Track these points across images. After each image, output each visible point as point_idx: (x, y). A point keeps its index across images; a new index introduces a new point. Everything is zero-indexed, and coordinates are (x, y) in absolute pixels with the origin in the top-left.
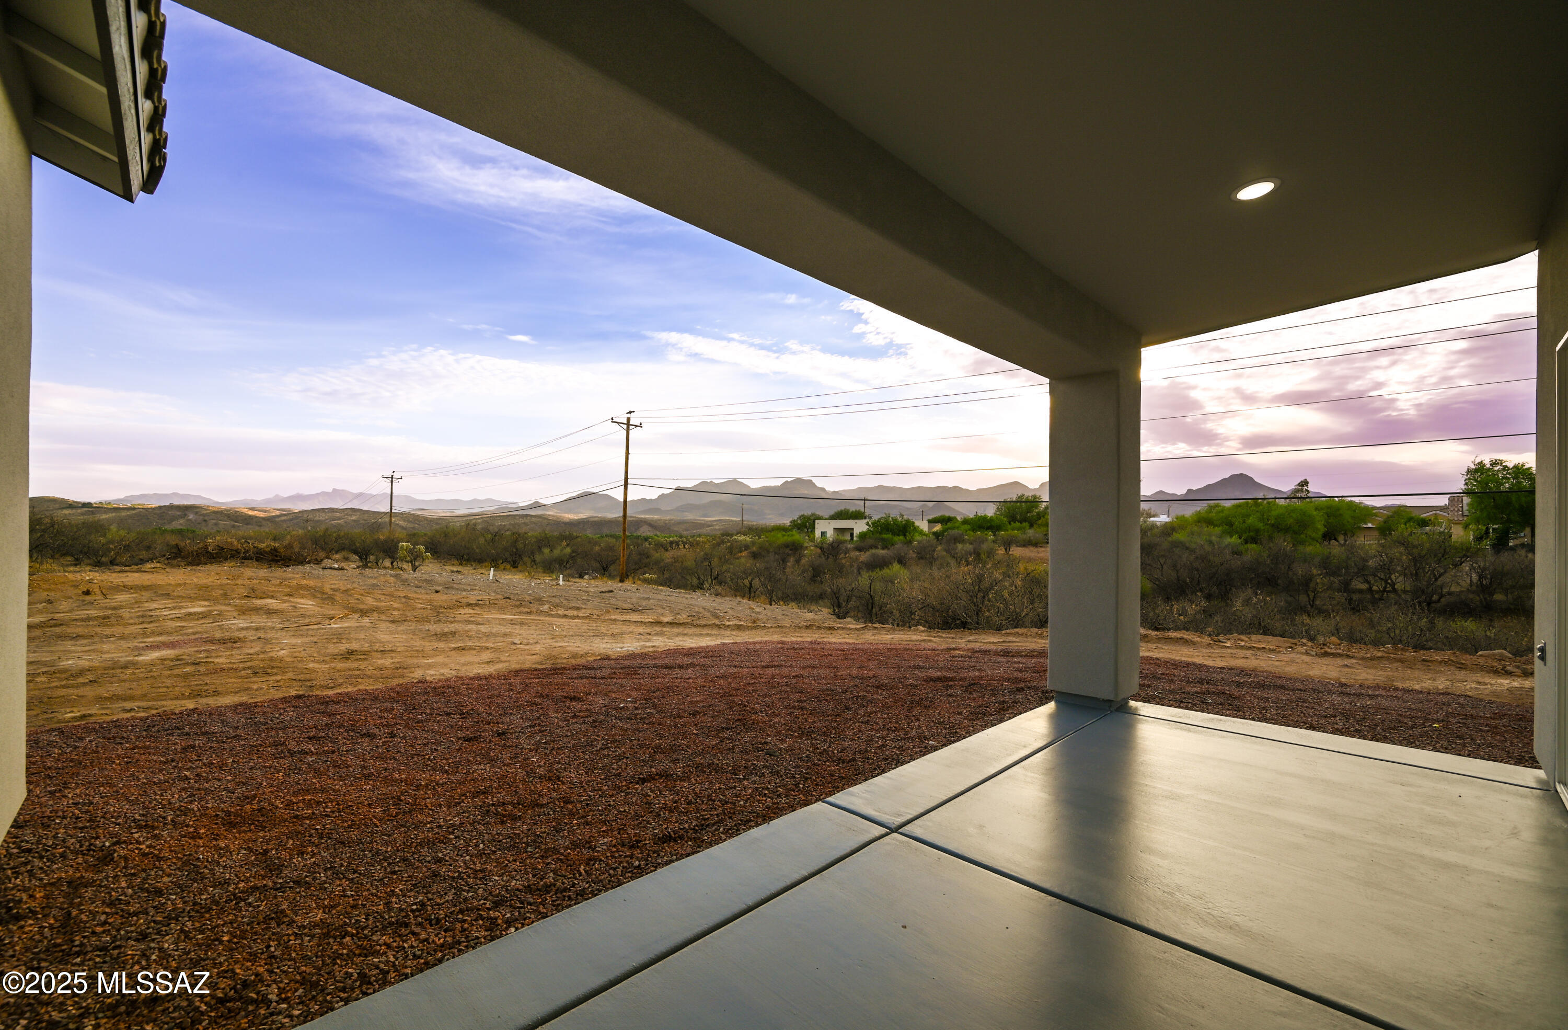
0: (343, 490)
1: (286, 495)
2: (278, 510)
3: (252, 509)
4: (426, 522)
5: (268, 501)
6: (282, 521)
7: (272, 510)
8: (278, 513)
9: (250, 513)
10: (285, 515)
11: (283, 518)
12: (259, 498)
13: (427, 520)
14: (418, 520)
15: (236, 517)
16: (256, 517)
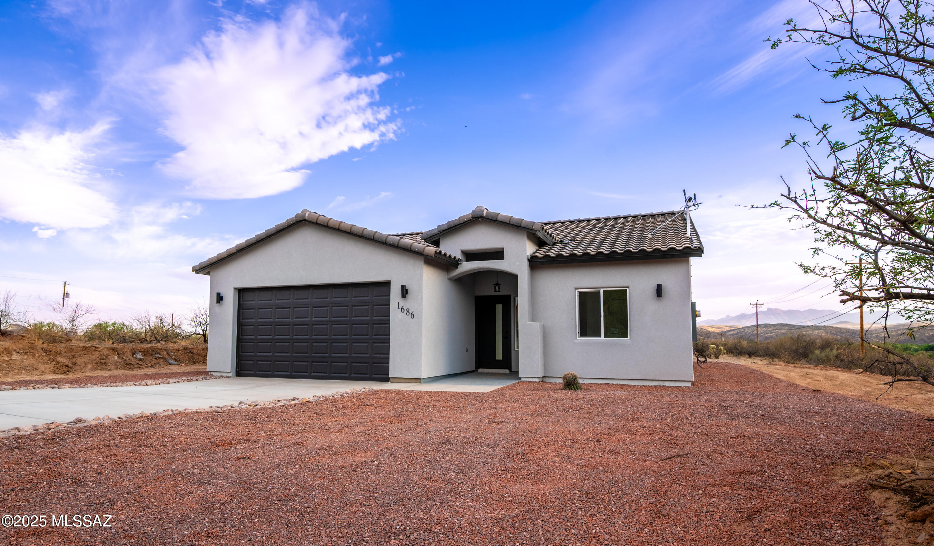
0: (775, 309)
1: (734, 316)
2: (728, 327)
3: (712, 327)
4: (848, 334)
5: (722, 320)
6: (730, 335)
7: (724, 327)
8: (728, 329)
9: (710, 330)
10: (732, 330)
11: (731, 333)
12: (716, 318)
13: (849, 332)
14: (840, 332)
15: (701, 332)
16: (713, 332)
